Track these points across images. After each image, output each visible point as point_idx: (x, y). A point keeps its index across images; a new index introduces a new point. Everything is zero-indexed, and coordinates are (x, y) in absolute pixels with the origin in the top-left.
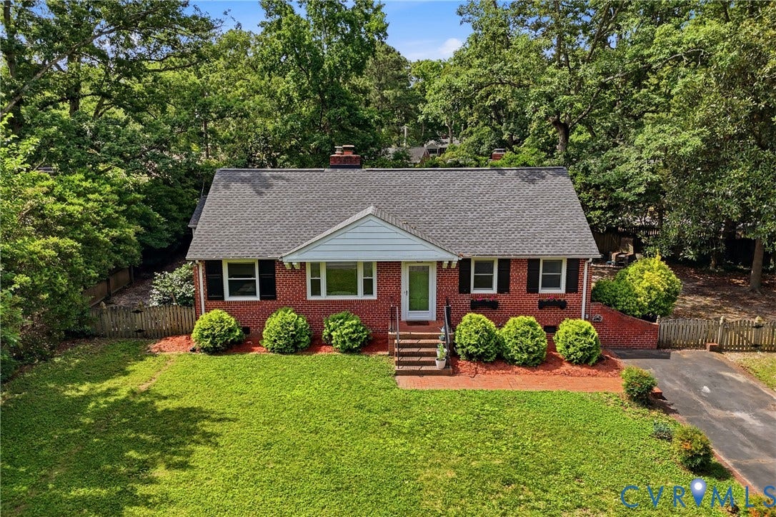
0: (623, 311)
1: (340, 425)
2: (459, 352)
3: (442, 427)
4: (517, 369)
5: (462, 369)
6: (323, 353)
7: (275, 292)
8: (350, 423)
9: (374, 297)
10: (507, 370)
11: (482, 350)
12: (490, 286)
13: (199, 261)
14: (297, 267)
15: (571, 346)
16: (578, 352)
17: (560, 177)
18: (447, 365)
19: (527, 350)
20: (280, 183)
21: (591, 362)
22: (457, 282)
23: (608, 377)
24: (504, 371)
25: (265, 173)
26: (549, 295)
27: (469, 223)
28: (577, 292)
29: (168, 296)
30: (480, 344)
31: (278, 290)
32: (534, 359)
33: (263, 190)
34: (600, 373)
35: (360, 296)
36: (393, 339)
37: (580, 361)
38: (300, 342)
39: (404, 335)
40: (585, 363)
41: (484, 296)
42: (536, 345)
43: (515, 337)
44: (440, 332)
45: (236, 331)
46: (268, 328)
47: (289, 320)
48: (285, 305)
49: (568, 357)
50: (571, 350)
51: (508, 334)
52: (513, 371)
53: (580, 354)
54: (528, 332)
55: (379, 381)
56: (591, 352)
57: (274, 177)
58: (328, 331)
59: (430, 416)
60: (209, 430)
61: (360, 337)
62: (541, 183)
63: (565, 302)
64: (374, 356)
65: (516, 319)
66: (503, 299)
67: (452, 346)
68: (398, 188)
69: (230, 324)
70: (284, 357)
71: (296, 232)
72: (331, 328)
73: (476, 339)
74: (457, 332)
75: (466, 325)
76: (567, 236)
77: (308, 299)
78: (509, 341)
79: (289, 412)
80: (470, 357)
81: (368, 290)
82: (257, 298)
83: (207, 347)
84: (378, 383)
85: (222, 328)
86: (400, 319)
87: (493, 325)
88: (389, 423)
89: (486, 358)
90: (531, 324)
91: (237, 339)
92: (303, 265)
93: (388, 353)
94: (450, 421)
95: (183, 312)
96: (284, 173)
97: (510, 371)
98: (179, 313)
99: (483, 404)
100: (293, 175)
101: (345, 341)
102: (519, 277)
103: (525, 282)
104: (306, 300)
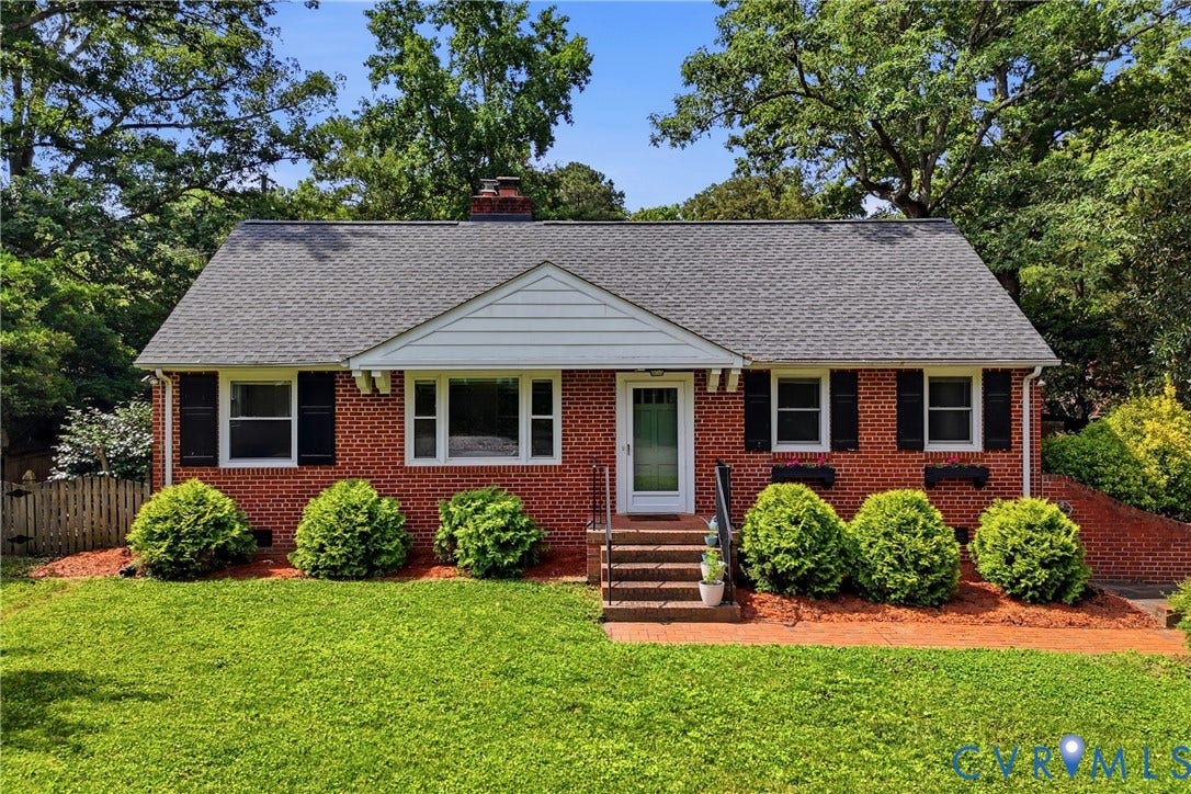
0: (1116, 496)
1: (448, 709)
2: (754, 573)
3: (732, 715)
4: (894, 611)
5: (764, 610)
6: (434, 579)
7: (333, 447)
8: (476, 705)
9: (556, 460)
10: (870, 612)
11: (809, 565)
12: (814, 436)
13: (165, 373)
14: (384, 388)
15: (1018, 556)
16: (1035, 569)
17: (943, 234)
18: (727, 597)
19: (915, 563)
20: (365, 241)
21: (1070, 597)
22: (740, 425)
23: (1118, 628)
24: (864, 616)
25: (336, 227)
26: (947, 456)
27: (762, 307)
28: (1009, 449)
29: (92, 457)
30: (805, 550)
31: (340, 441)
32: (933, 588)
33: (328, 252)
34: (1095, 621)
35: (524, 456)
36: (598, 545)
37: (1043, 595)
38: (379, 552)
39: (624, 535)
40: (1054, 600)
41: (803, 457)
42: (936, 552)
43: (886, 534)
44: (707, 528)
45: (232, 528)
46: (307, 523)
47: (355, 501)
48: (353, 475)
49: (1012, 585)
50: (1020, 565)
51: (867, 529)
52: (885, 614)
53: (1042, 574)
54: (915, 521)
55: (563, 627)
56: (1069, 572)
57: (354, 234)
58: (447, 529)
59: (694, 693)
60: (73, 718)
61: (520, 541)
62: (904, 242)
63: (985, 471)
64: (552, 585)
65: (881, 497)
66: (844, 464)
67: (736, 560)
68: (608, 250)
69: (221, 509)
70: (338, 585)
71: (387, 320)
72: (455, 521)
73: (795, 536)
74: (749, 526)
75: (767, 506)
76: (978, 327)
77: (407, 464)
78: (870, 545)
79: (316, 682)
80: (779, 582)
81: (542, 444)
82: (292, 463)
83: (160, 562)
84: (559, 630)
85: (199, 517)
86: (614, 511)
87: (830, 510)
88: (583, 706)
89: (818, 584)
90: (919, 506)
91: (234, 546)
92: (397, 377)
93: (585, 579)
94: (750, 702)
95: (121, 496)
96: (375, 227)
97: (879, 615)
98: (113, 497)
99: (831, 670)
100: (393, 230)
101: (484, 547)
102: (878, 410)
103: (893, 425)
104: (402, 468)
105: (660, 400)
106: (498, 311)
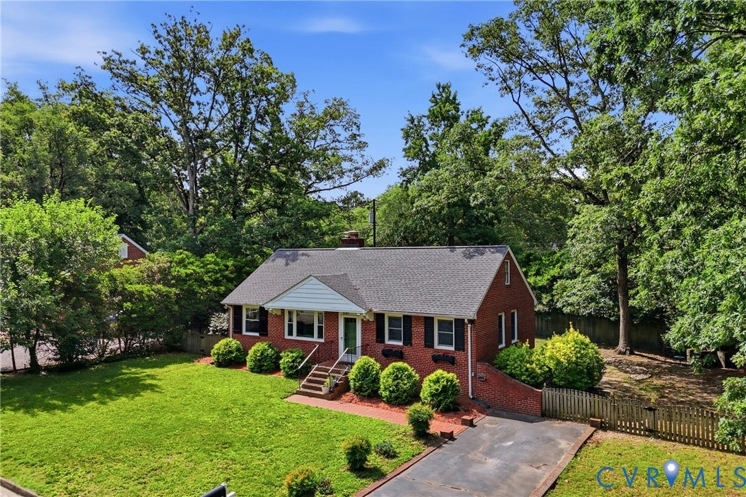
4: (381, 404)
5: (343, 398)
6: (274, 376)
7: (267, 331)
9: (324, 340)
12: (400, 339)
13: (230, 305)
14: (279, 313)
15: (425, 391)
16: (428, 396)
18: (330, 391)
19: (389, 389)
20: (304, 258)
21: (439, 409)
22: (375, 333)
24: (370, 404)
26: (441, 351)
27: (397, 288)
28: (464, 351)
31: (269, 330)
33: (291, 262)
35: (316, 339)
38: (263, 365)
39: (321, 368)
41: (396, 347)
42: (396, 386)
43: (384, 377)
45: (233, 353)
46: (251, 353)
47: (259, 349)
48: (272, 341)
54: (393, 373)
61: (296, 366)
62: (476, 258)
63: (455, 358)
66: (407, 350)
70: (249, 374)
77: (286, 338)
81: (320, 336)
82: (258, 334)
85: (224, 350)
90: (400, 369)
92: (283, 311)
97: (375, 405)
100: (315, 252)
101: (285, 367)
102: (418, 330)
103: (423, 337)
104: (284, 339)
105: (351, 322)
106: (300, 291)
